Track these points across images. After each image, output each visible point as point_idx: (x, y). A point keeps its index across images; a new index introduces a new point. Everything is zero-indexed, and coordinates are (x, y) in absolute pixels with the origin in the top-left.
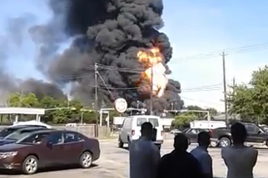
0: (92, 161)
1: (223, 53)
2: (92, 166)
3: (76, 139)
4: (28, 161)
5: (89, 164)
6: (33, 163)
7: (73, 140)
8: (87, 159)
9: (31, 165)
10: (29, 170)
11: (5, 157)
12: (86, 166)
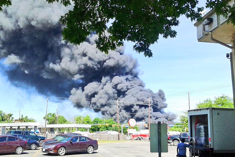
0: (94, 150)
1: (189, 92)
2: (93, 153)
3: (86, 140)
4: (61, 149)
5: (92, 152)
6: (63, 150)
7: (84, 140)
8: (90, 149)
9: (62, 151)
10: (61, 154)
11: (50, 147)
12: (90, 153)
